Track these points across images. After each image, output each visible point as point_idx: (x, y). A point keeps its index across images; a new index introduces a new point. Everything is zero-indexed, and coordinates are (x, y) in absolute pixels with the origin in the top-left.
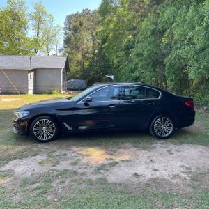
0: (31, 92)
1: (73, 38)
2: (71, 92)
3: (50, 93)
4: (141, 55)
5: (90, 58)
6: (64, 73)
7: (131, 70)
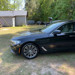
0: (14, 26)
1: (29, 3)
3: (21, 26)
5: (35, 12)
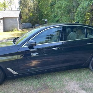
1: (23, 1)
2: (24, 29)
4: (60, 7)
5: (33, 12)
6: (19, 20)
7: (54, 17)
